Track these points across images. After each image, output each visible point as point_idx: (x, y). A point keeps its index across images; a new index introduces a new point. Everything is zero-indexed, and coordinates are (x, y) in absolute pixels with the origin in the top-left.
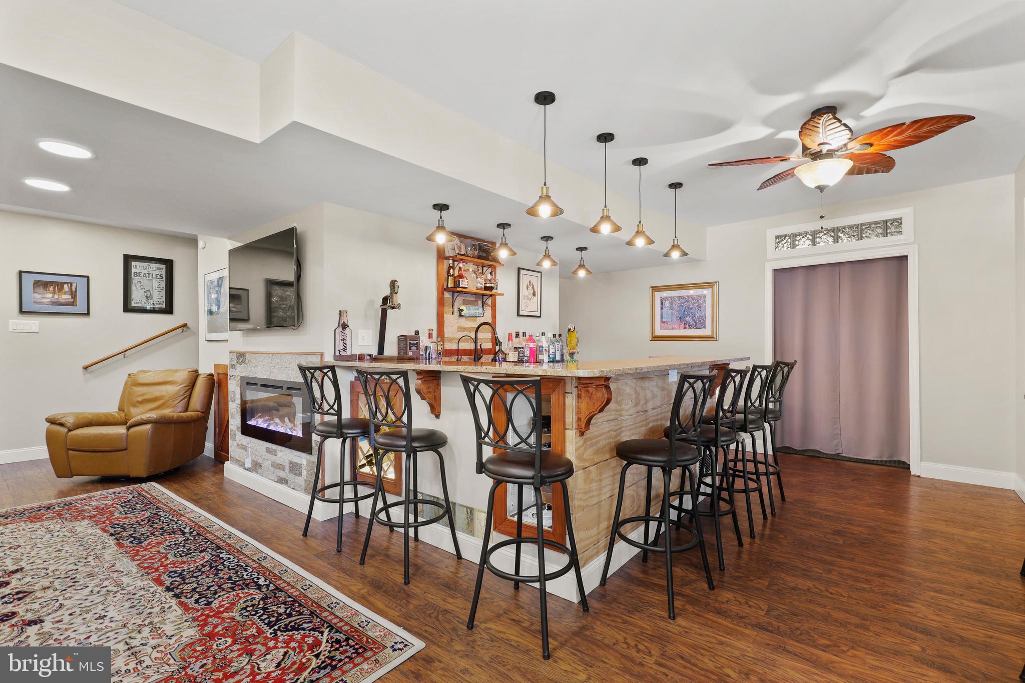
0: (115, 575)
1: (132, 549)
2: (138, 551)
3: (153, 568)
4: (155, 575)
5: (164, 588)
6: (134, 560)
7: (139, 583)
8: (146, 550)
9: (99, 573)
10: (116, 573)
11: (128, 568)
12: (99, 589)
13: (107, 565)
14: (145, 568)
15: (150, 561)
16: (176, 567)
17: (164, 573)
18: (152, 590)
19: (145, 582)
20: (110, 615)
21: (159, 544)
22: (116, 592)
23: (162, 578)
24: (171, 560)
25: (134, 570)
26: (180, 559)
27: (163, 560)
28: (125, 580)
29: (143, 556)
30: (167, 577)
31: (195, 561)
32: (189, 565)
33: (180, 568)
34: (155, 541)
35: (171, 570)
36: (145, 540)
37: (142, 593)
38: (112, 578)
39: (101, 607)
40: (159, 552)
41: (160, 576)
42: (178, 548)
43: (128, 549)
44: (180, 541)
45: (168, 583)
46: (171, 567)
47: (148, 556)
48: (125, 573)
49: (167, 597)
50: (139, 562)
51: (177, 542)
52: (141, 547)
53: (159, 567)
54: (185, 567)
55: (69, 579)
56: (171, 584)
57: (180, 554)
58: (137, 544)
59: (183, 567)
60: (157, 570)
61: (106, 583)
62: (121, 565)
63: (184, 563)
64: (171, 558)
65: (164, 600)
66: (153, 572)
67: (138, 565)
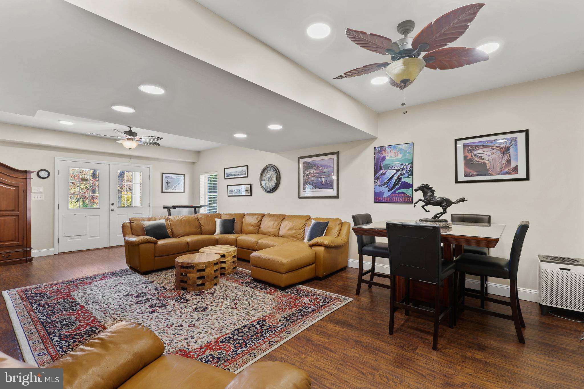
0: (102, 309)
1: (96, 324)
2: (92, 323)
3: (84, 312)
4: (83, 309)
5: (80, 304)
6: (94, 317)
7: (91, 306)
8: (87, 324)
9: (110, 311)
10: (102, 310)
11: (97, 313)
12: (108, 304)
13: (108, 314)
14: (88, 313)
15: (86, 316)
16: (72, 313)
17: (79, 310)
18: (85, 304)
19: (88, 306)
20: (101, 297)
21: (79, 327)
22: (100, 303)
23: (80, 308)
24: (74, 316)
25: (93, 311)
26: (69, 316)
27: (78, 317)
28: (97, 307)
29: (89, 319)
30: (78, 308)
31: (61, 315)
32: (65, 313)
33: (71, 312)
34: (81, 329)
35: (75, 312)
36: (88, 330)
37: (89, 303)
38: (104, 308)
39: (105, 299)
40: (80, 322)
41: (81, 309)
42: (68, 324)
43: (98, 324)
44: (65, 329)
45: (78, 306)
46: (75, 313)
47: (86, 319)
48: (98, 310)
49: (79, 302)
50: (91, 316)
51: (67, 328)
52: (90, 326)
53: (81, 313)
54: (68, 313)
55: (124, 308)
56: (77, 306)
57: (68, 319)
58: (93, 328)
59: (69, 313)
60: (82, 312)
61: (106, 306)
62: (101, 314)
63: (68, 315)
64: (74, 317)
65: (81, 301)
66: (84, 311)
67: (91, 314)
